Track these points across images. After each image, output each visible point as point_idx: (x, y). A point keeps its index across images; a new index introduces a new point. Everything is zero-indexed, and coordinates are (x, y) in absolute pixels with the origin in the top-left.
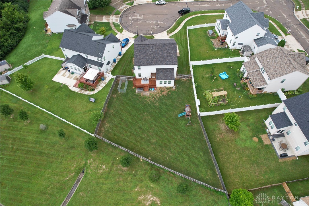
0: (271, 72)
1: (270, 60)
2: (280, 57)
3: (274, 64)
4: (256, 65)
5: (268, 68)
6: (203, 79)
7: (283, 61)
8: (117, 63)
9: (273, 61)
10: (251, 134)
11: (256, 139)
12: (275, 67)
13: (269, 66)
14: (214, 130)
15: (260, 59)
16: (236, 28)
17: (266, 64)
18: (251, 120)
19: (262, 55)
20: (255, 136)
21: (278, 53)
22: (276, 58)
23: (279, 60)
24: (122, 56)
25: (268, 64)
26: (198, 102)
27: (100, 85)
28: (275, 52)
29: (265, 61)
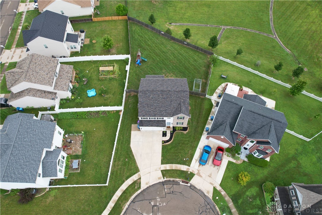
0: (52, 64)
1: (44, 74)
2: (33, 71)
3: (45, 69)
4: (57, 84)
5: (52, 69)
6: (115, 92)
7: (36, 66)
8: (210, 118)
9: (42, 71)
10: (96, 44)
11: (94, 42)
12: (46, 66)
13: (50, 70)
14: (121, 49)
15: (52, 80)
16: (46, 134)
17: (51, 73)
18: (90, 53)
19: (47, 83)
20: (94, 43)
21: (32, 76)
22: (38, 73)
23: (37, 70)
24: (205, 130)
25: (49, 72)
26: (128, 68)
27: (221, 91)
28: (33, 78)
29: (49, 76)
